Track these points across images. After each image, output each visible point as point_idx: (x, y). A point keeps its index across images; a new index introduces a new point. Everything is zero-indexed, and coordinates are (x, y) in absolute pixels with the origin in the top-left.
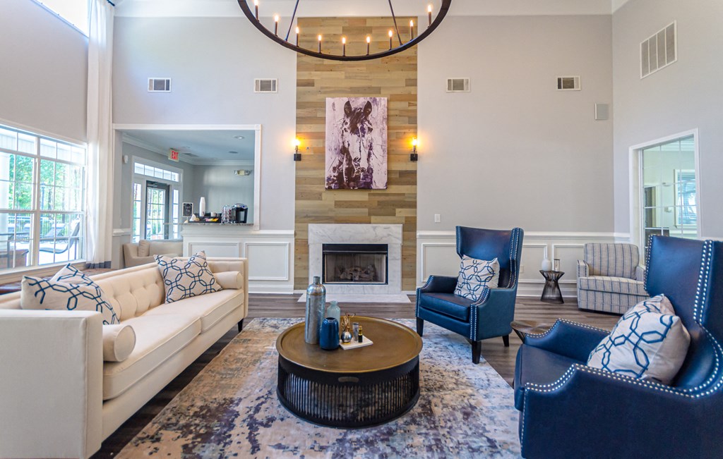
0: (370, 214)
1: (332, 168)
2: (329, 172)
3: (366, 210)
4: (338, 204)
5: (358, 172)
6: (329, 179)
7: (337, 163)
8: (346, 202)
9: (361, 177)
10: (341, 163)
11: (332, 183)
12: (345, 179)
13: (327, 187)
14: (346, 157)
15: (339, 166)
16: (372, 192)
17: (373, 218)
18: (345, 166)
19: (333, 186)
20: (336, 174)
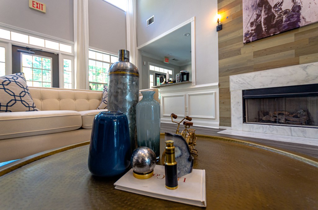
0: (298, 55)
1: (249, 24)
2: (246, 28)
3: (293, 51)
4: (257, 54)
5: (280, 16)
6: (246, 34)
7: (255, 17)
8: (265, 50)
9: (284, 19)
10: (259, 16)
11: (250, 37)
12: (264, 29)
13: (245, 42)
14: (265, 8)
15: (257, 19)
16: (300, 30)
17: (302, 59)
18: (263, 16)
19: (251, 39)
20: (254, 28)
